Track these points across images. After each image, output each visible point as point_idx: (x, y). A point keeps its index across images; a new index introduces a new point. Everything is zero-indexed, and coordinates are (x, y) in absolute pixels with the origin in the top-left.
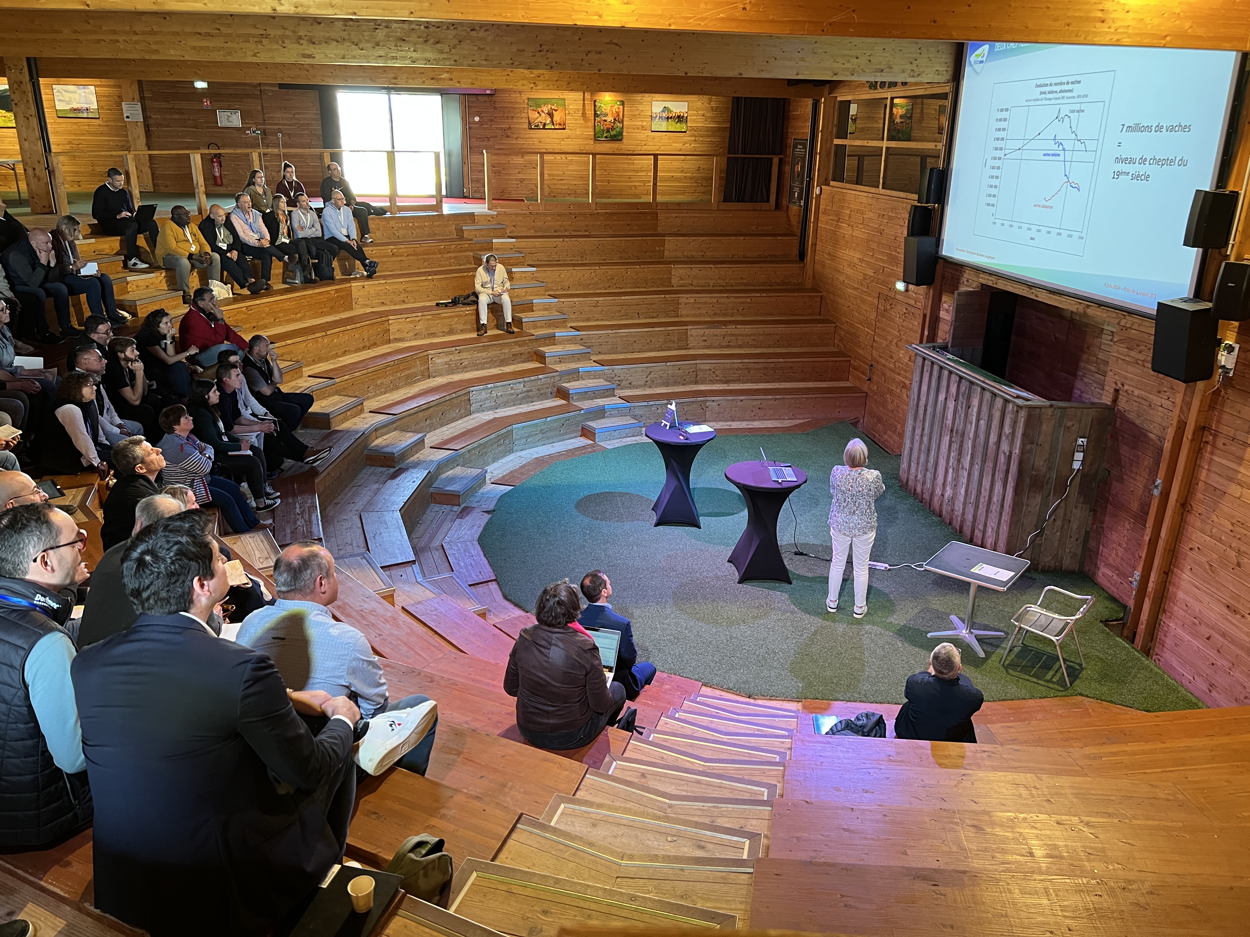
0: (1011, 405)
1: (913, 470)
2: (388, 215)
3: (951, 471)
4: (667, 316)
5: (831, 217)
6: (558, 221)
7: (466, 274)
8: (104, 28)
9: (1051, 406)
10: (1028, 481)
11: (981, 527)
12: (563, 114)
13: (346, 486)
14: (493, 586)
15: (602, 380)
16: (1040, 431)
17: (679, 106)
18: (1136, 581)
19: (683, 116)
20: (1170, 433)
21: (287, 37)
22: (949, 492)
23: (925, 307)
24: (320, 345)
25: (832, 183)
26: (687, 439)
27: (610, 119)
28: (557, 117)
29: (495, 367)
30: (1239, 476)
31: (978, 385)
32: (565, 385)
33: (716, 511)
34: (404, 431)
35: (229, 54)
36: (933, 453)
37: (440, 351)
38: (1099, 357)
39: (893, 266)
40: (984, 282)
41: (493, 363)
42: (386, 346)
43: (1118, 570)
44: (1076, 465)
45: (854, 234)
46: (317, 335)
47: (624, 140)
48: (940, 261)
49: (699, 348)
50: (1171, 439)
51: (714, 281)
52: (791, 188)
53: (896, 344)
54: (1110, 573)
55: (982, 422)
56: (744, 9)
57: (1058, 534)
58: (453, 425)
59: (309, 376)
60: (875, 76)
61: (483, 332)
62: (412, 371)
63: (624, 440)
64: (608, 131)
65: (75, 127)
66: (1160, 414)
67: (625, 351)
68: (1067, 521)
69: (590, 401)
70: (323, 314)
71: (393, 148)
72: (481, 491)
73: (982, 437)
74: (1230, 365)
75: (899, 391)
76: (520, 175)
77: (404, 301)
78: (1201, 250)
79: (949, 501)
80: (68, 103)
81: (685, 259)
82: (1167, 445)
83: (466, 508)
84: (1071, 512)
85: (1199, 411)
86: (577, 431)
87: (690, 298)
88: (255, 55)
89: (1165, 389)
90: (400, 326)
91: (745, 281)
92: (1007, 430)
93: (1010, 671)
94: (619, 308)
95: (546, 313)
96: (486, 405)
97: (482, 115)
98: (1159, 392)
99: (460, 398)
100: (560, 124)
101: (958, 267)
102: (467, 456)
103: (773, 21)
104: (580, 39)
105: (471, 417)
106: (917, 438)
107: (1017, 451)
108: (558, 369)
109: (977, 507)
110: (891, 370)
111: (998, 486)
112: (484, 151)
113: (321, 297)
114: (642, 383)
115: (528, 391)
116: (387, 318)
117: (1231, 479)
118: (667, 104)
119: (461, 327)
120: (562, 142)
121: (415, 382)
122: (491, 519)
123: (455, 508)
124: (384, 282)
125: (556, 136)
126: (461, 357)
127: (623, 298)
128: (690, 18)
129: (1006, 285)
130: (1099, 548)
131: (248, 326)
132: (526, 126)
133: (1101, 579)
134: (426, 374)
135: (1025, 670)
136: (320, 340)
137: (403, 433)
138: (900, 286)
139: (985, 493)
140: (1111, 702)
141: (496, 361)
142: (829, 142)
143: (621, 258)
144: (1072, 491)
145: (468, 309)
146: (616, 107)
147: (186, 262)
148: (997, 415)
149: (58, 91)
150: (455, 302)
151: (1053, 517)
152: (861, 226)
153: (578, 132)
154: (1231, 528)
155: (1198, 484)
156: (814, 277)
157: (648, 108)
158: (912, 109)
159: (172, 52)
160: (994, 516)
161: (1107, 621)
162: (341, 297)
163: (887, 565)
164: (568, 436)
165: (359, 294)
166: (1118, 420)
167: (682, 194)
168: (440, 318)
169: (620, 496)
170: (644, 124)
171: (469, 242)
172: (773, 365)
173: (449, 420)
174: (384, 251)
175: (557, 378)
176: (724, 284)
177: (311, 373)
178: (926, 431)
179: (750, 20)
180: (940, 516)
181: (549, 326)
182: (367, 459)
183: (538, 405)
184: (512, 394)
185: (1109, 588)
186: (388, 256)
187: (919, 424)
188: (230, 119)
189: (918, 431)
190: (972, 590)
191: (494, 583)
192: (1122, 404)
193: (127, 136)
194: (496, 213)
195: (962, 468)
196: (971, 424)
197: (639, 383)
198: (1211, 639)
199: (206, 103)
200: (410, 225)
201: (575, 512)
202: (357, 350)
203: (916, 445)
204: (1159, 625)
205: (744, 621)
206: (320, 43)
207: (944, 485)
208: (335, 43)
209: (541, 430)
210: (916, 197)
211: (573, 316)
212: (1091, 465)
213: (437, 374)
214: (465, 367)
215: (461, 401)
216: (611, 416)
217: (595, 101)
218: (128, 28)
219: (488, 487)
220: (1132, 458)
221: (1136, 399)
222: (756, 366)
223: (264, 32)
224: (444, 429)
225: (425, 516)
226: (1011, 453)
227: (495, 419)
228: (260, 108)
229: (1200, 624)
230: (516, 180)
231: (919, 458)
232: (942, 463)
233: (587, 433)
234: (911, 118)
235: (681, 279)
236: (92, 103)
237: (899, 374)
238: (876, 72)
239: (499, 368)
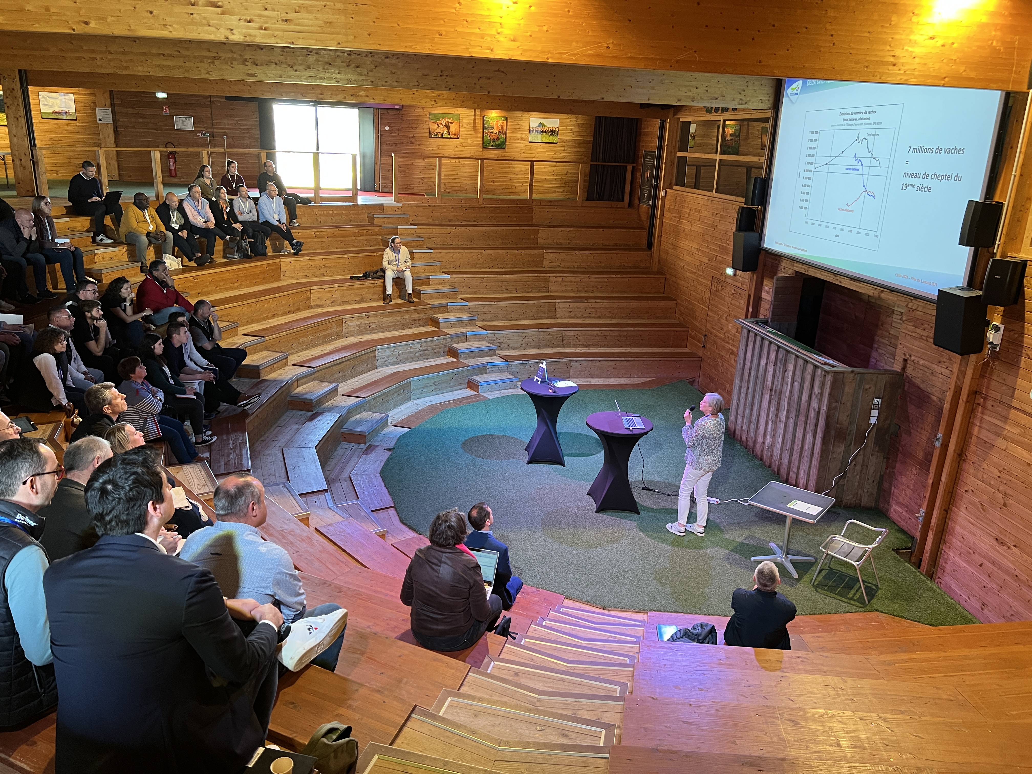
0: (819, 371)
1: (739, 422)
2: (312, 204)
3: (770, 423)
4: (540, 291)
5: (673, 215)
6: (452, 212)
7: (375, 254)
8: (84, 48)
9: (852, 372)
10: (833, 432)
11: (795, 470)
12: (457, 126)
13: (272, 426)
14: (392, 512)
15: (485, 342)
16: (843, 392)
17: (552, 122)
18: (921, 516)
19: (555, 131)
20: (949, 396)
21: (235, 59)
22: (768, 440)
23: (750, 289)
24: (253, 309)
25: (675, 187)
26: (555, 392)
27: (495, 131)
28: (453, 128)
29: (397, 330)
30: (1005, 432)
31: (792, 353)
32: (455, 345)
33: (577, 451)
34: (320, 381)
35: (187, 71)
36: (755, 408)
37: (352, 316)
38: (891, 332)
39: (724, 255)
40: (798, 270)
41: (395, 327)
42: (308, 311)
43: (907, 507)
44: (873, 421)
45: (692, 229)
46: (251, 301)
47: (507, 149)
48: (762, 252)
49: (565, 318)
50: (949, 401)
51: (578, 264)
52: (642, 190)
53: (726, 318)
54: (900, 510)
55: (796, 384)
56: (608, 47)
57: (858, 477)
58: (362, 376)
59: (243, 335)
60: (711, 103)
61: (388, 301)
62: (328, 332)
63: (503, 391)
64: (494, 141)
65: (56, 126)
66: (940, 380)
67: (505, 319)
68: (865, 465)
69: (475, 359)
70: (256, 284)
71: (318, 150)
72: (384, 432)
73: (796, 396)
74: (997, 342)
75: (728, 356)
76: (421, 174)
77: (324, 275)
78: (973, 248)
79: (769, 448)
80: (51, 107)
81: (555, 246)
82: (947, 406)
83: (370, 446)
84: (869, 459)
85: (972, 378)
86: (464, 384)
87: (559, 278)
88: (208, 73)
89: (945, 360)
90: (319, 295)
91: (604, 265)
92: (816, 390)
93: (819, 590)
94: (500, 284)
95: (441, 286)
96: (389, 361)
97: (392, 125)
98: (939, 362)
99: (368, 355)
100: (455, 135)
101: (777, 257)
102: (373, 403)
103: (631, 58)
104: (473, 67)
105: (377, 370)
106: (743, 395)
107: (825, 408)
108: (449, 332)
109: (791, 454)
110: (721, 339)
111: (809, 436)
112: (393, 154)
113: (256, 269)
114: (519, 345)
115: (424, 350)
116: (309, 288)
117: (998, 435)
118: (542, 121)
119: (370, 296)
120: (456, 149)
121: (331, 341)
122: (391, 455)
123: (362, 446)
124: (308, 258)
125: (451, 144)
126: (370, 321)
127: (504, 276)
128: (564, 54)
129: (816, 273)
130: (891, 489)
131: (193, 292)
132: (427, 135)
133: (893, 515)
134: (340, 334)
135: (831, 589)
136: (253, 305)
137: (320, 383)
138: (730, 271)
139: (798, 442)
140: (901, 617)
141: (398, 325)
142: (673, 154)
143: (502, 243)
144: (869, 441)
145: (376, 282)
146: (501, 122)
147: (144, 239)
148: (808, 378)
149: (43, 97)
150: (366, 276)
151: (854, 463)
152: (698, 223)
153: (470, 141)
154: (999, 474)
155: (971, 438)
156: (659, 262)
157: (527, 123)
158: (740, 129)
159: (140, 69)
160: (806, 460)
161: (898, 549)
162: (272, 270)
163: (718, 500)
164: (456, 388)
165: (286, 268)
166: (907, 384)
167: (552, 193)
168: (353, 289)
169: (499, 438)
170: (524, 136)
171: (378, 228)
172: (625, 333)
173: (359, 373)
174: (308, 234)
175: (448, 340)
176: (586, 267)
177: (244, 332)
178: (750, 390)
179: (613, 57)
180: (762, 460)
181: (443, 298)
182: (290, 404)
183: (433, 362)
184: (411, 352)
185: (900, 522)
186: (312, 238)
187: (745, 384)
188: (185, 123)
189: (744, 390)
190: (788, 522)
191: (392, 509)
192: (910, 371)
193: (99, 135)
194: (401, 205)
195: (780, 421)
196: (787, 385)
197: (516, 345)
198: (983, 566)
199: (166, 110)
200: (331, 212)
201: (461, 451)
202: (284, 314)
203: (742, 401)
204: (941, 553)
205: (600, 545)
206: (262, 65)
207: (765, 434)
208: (274, 65)
209: (435, 382)
210: (743, 200)
211: (463, 290)
212: (885, 420)
213: (349, 335)
214: (373, 329)
215: (369, 357)
216: (493, 372)
217: (484, 117)
218: (104, 48)
219: (390, 429)
220: (918, 415)
221: (921, 368)
222: (612, 333)
223: (216, 55)
224: (354, 380)
225: (336, 452)
226: (819, 409)
227: (396, 372)
228: (210, 115)
229: (974, 553)
230: (418, 178)
231: (744, 412)
232: (763, 416)
233: (472, 385)
234: (739, 136)
235: (551, 262)
236: (71, 108)
237: (728, 343)
238: (712, 99)
239: (400, 331)
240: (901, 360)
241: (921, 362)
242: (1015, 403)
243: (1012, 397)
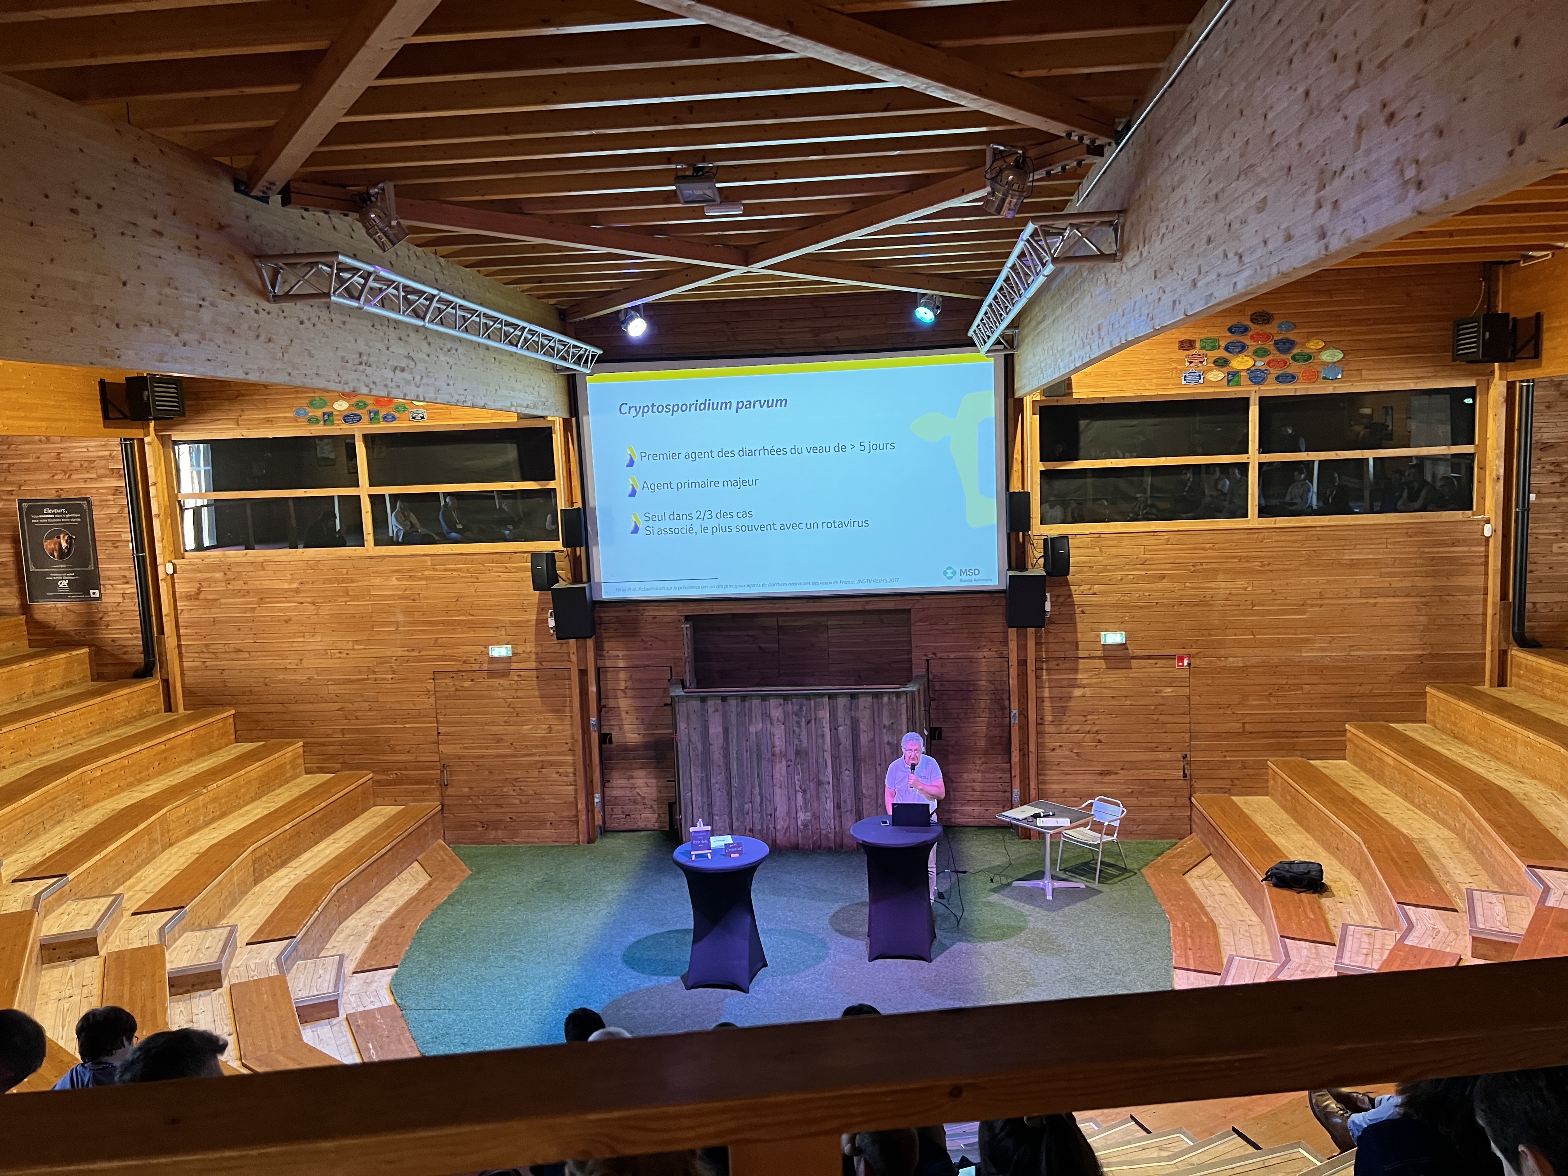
0: (886, 698)
39: (463, 633)
43: (980, 801)
50: (1015, 676)
52: (35, 575)
54: (970, 809)
55: (841, 728)
66: (984, 664)
74: (1049, 609)
82: (1014, 682)
92: (887, 722)
98: (979, 648)
117: (1071, 686)
138: (501, 652)
142: (167, 499)
166: (937, 683)
185: (973, 821)
192: (937, 670)
195: (820, 783)
196: (823, 736)
207: (790, 813)
220: (967, 708)
221: (954, 661)
240: (924, 661)
241: (952, 655)
242: (1081, 654)
243: (1077, 649)
